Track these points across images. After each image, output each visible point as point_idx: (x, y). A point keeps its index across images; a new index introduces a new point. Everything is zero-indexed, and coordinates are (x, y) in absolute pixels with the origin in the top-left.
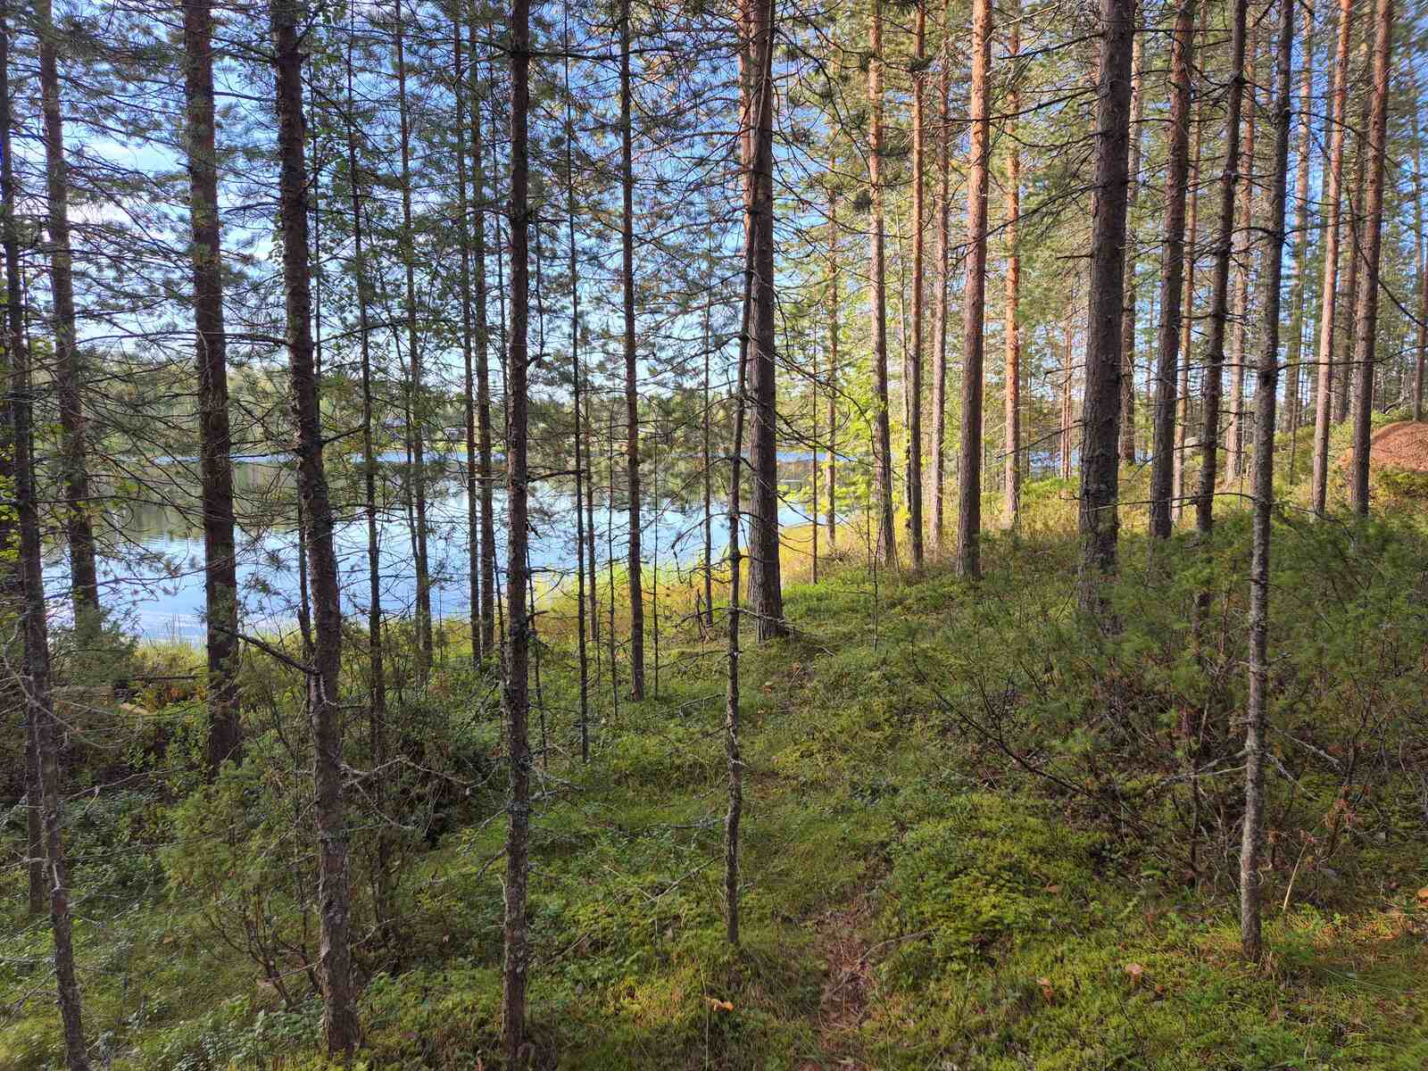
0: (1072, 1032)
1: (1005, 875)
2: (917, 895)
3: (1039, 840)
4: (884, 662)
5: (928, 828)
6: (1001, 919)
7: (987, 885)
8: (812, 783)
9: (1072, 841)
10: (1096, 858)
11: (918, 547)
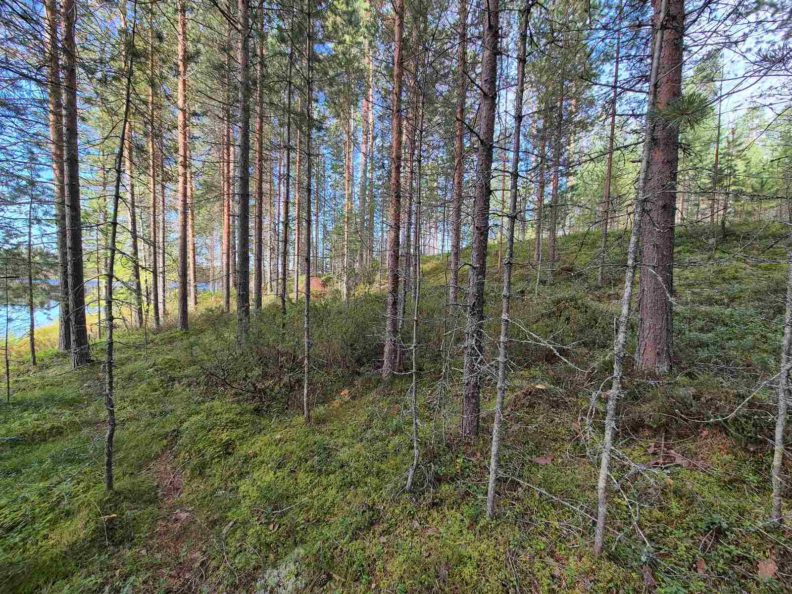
0: (262, 462)
1: (230, 425)
2: (194, 442)
3: (238, 410)
4: (154, 365)
5: (194, 419)
6: (230, 439)
7: (223, 429)
8: (128, 419)
9: (249, 407)
10: (257, 411)
11: (157, 319)
